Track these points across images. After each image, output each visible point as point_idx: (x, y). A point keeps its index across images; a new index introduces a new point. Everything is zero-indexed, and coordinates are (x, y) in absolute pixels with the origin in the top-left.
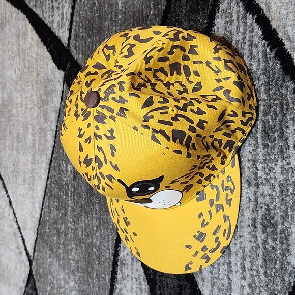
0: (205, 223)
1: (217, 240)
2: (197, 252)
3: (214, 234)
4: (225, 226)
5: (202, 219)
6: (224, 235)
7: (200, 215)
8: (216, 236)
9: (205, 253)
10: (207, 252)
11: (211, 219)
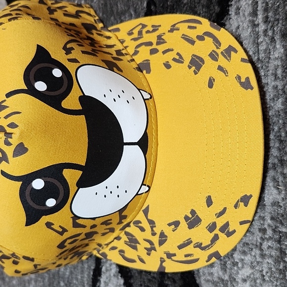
0: (177, 57)
1: (201, 38)
2: (220, 68)
3: (192, 42)
4: (184, 28)
5: (172, 63)
6: (195, 28)
7: (167, 66)
8: (196, 39)
9: (220, 55)
10: (219, 51)
11: (172, 50)
